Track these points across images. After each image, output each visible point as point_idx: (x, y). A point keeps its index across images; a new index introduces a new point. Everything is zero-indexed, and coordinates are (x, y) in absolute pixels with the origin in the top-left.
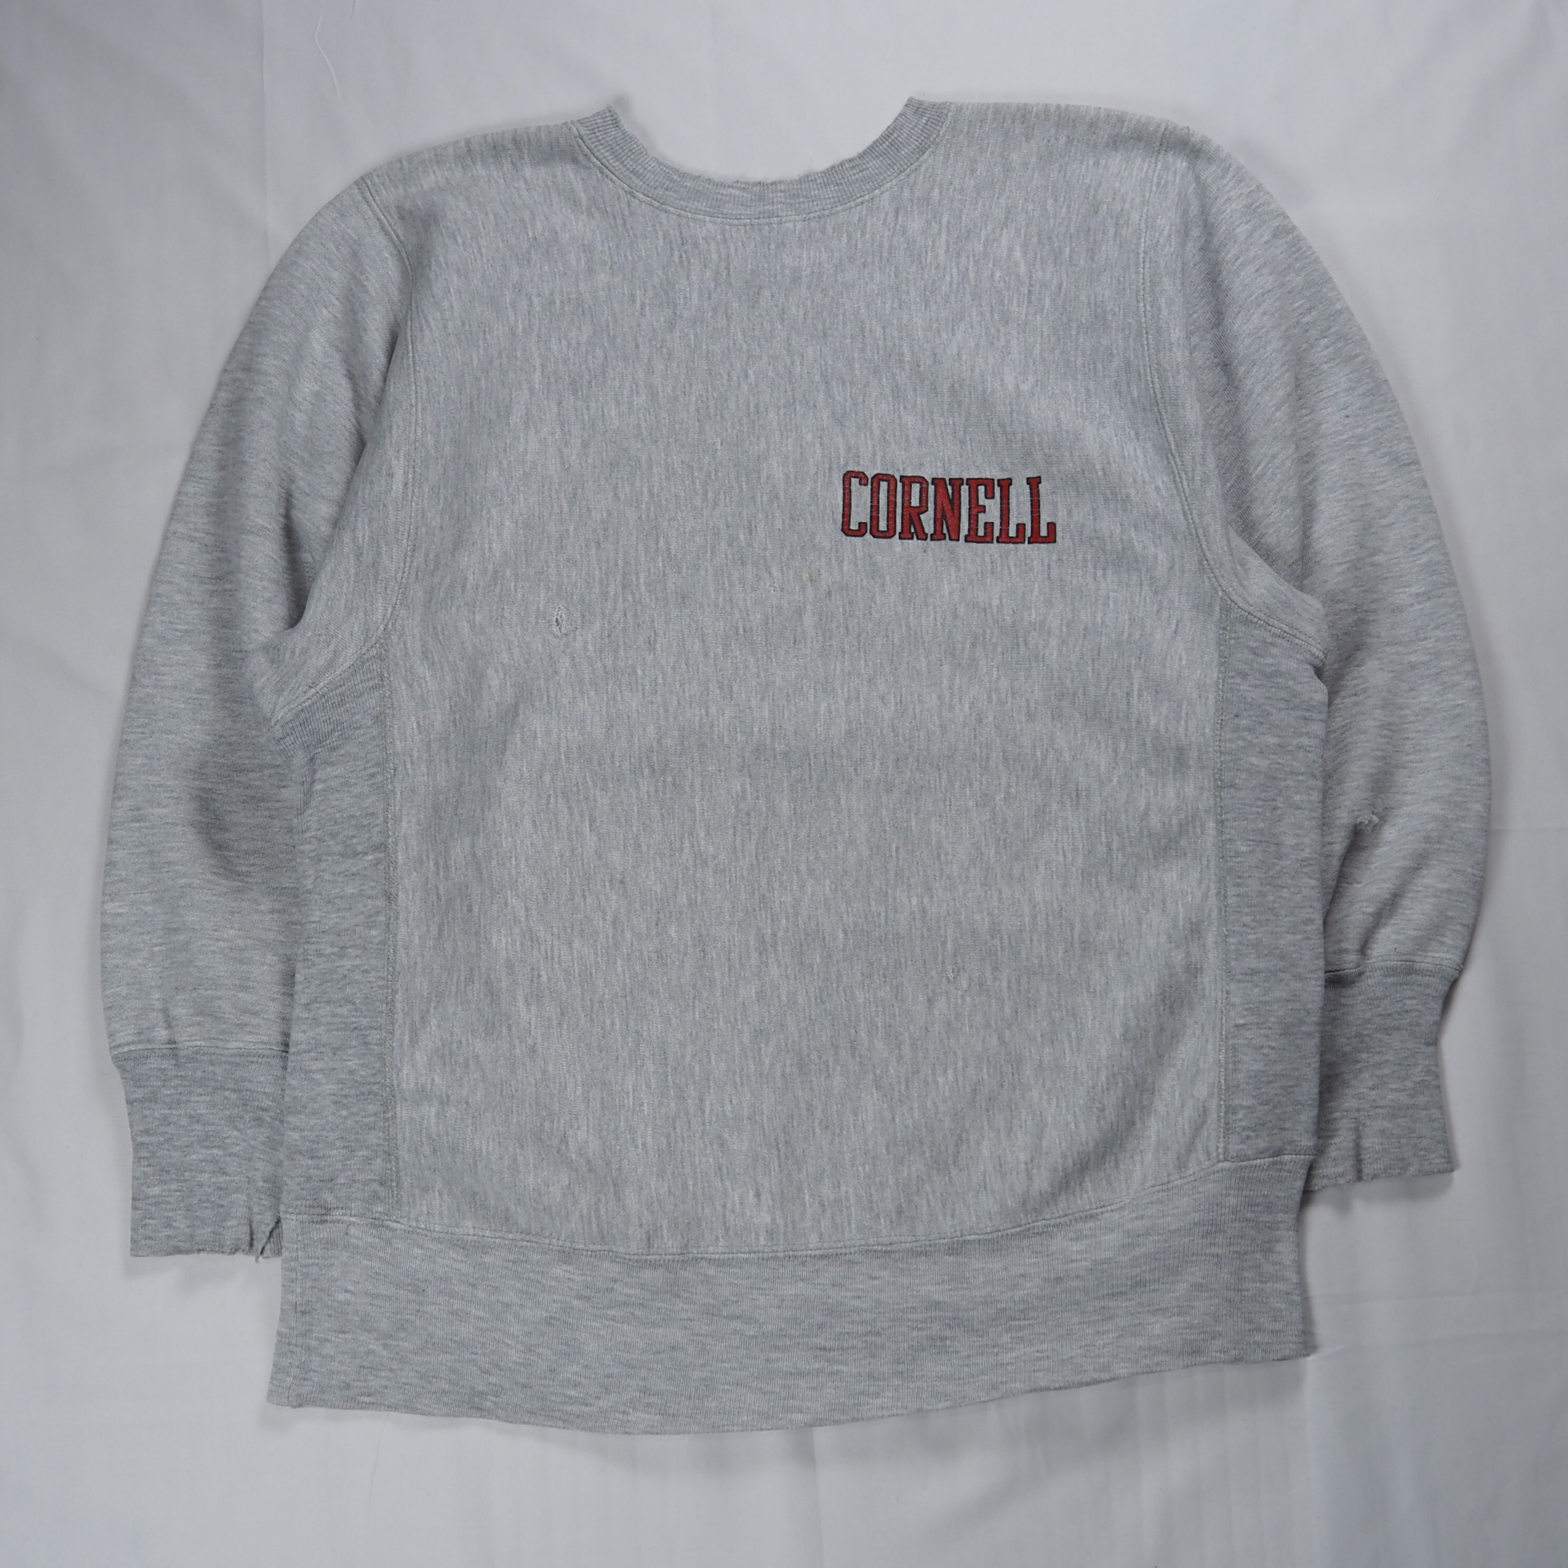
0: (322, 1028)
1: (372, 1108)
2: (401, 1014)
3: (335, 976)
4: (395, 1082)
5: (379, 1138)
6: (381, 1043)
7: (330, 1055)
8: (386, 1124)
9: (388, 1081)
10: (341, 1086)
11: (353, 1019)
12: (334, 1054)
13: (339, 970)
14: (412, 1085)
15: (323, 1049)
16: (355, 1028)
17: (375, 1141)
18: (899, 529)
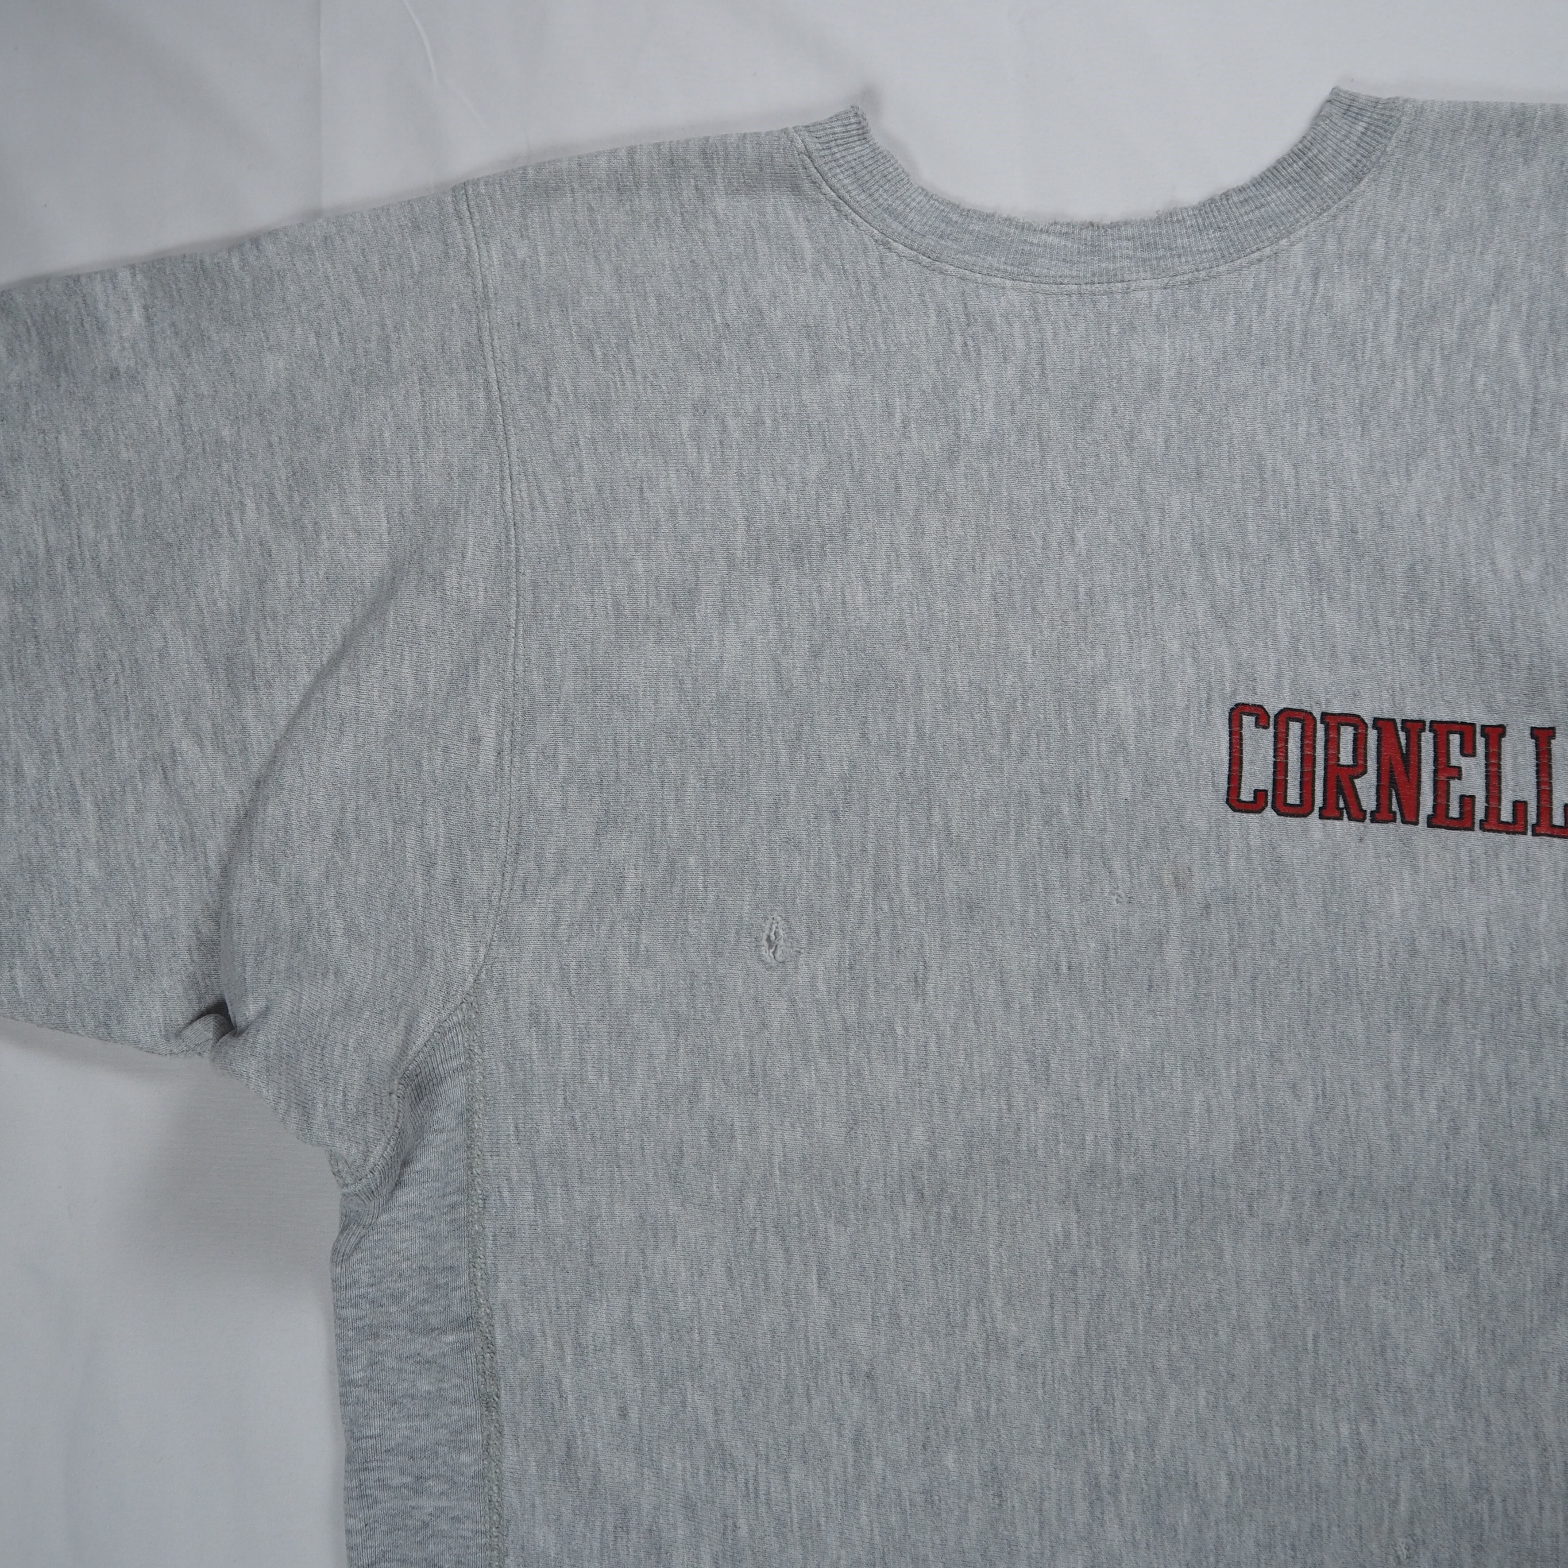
13: (416, 1514)
18: (1319, 801)
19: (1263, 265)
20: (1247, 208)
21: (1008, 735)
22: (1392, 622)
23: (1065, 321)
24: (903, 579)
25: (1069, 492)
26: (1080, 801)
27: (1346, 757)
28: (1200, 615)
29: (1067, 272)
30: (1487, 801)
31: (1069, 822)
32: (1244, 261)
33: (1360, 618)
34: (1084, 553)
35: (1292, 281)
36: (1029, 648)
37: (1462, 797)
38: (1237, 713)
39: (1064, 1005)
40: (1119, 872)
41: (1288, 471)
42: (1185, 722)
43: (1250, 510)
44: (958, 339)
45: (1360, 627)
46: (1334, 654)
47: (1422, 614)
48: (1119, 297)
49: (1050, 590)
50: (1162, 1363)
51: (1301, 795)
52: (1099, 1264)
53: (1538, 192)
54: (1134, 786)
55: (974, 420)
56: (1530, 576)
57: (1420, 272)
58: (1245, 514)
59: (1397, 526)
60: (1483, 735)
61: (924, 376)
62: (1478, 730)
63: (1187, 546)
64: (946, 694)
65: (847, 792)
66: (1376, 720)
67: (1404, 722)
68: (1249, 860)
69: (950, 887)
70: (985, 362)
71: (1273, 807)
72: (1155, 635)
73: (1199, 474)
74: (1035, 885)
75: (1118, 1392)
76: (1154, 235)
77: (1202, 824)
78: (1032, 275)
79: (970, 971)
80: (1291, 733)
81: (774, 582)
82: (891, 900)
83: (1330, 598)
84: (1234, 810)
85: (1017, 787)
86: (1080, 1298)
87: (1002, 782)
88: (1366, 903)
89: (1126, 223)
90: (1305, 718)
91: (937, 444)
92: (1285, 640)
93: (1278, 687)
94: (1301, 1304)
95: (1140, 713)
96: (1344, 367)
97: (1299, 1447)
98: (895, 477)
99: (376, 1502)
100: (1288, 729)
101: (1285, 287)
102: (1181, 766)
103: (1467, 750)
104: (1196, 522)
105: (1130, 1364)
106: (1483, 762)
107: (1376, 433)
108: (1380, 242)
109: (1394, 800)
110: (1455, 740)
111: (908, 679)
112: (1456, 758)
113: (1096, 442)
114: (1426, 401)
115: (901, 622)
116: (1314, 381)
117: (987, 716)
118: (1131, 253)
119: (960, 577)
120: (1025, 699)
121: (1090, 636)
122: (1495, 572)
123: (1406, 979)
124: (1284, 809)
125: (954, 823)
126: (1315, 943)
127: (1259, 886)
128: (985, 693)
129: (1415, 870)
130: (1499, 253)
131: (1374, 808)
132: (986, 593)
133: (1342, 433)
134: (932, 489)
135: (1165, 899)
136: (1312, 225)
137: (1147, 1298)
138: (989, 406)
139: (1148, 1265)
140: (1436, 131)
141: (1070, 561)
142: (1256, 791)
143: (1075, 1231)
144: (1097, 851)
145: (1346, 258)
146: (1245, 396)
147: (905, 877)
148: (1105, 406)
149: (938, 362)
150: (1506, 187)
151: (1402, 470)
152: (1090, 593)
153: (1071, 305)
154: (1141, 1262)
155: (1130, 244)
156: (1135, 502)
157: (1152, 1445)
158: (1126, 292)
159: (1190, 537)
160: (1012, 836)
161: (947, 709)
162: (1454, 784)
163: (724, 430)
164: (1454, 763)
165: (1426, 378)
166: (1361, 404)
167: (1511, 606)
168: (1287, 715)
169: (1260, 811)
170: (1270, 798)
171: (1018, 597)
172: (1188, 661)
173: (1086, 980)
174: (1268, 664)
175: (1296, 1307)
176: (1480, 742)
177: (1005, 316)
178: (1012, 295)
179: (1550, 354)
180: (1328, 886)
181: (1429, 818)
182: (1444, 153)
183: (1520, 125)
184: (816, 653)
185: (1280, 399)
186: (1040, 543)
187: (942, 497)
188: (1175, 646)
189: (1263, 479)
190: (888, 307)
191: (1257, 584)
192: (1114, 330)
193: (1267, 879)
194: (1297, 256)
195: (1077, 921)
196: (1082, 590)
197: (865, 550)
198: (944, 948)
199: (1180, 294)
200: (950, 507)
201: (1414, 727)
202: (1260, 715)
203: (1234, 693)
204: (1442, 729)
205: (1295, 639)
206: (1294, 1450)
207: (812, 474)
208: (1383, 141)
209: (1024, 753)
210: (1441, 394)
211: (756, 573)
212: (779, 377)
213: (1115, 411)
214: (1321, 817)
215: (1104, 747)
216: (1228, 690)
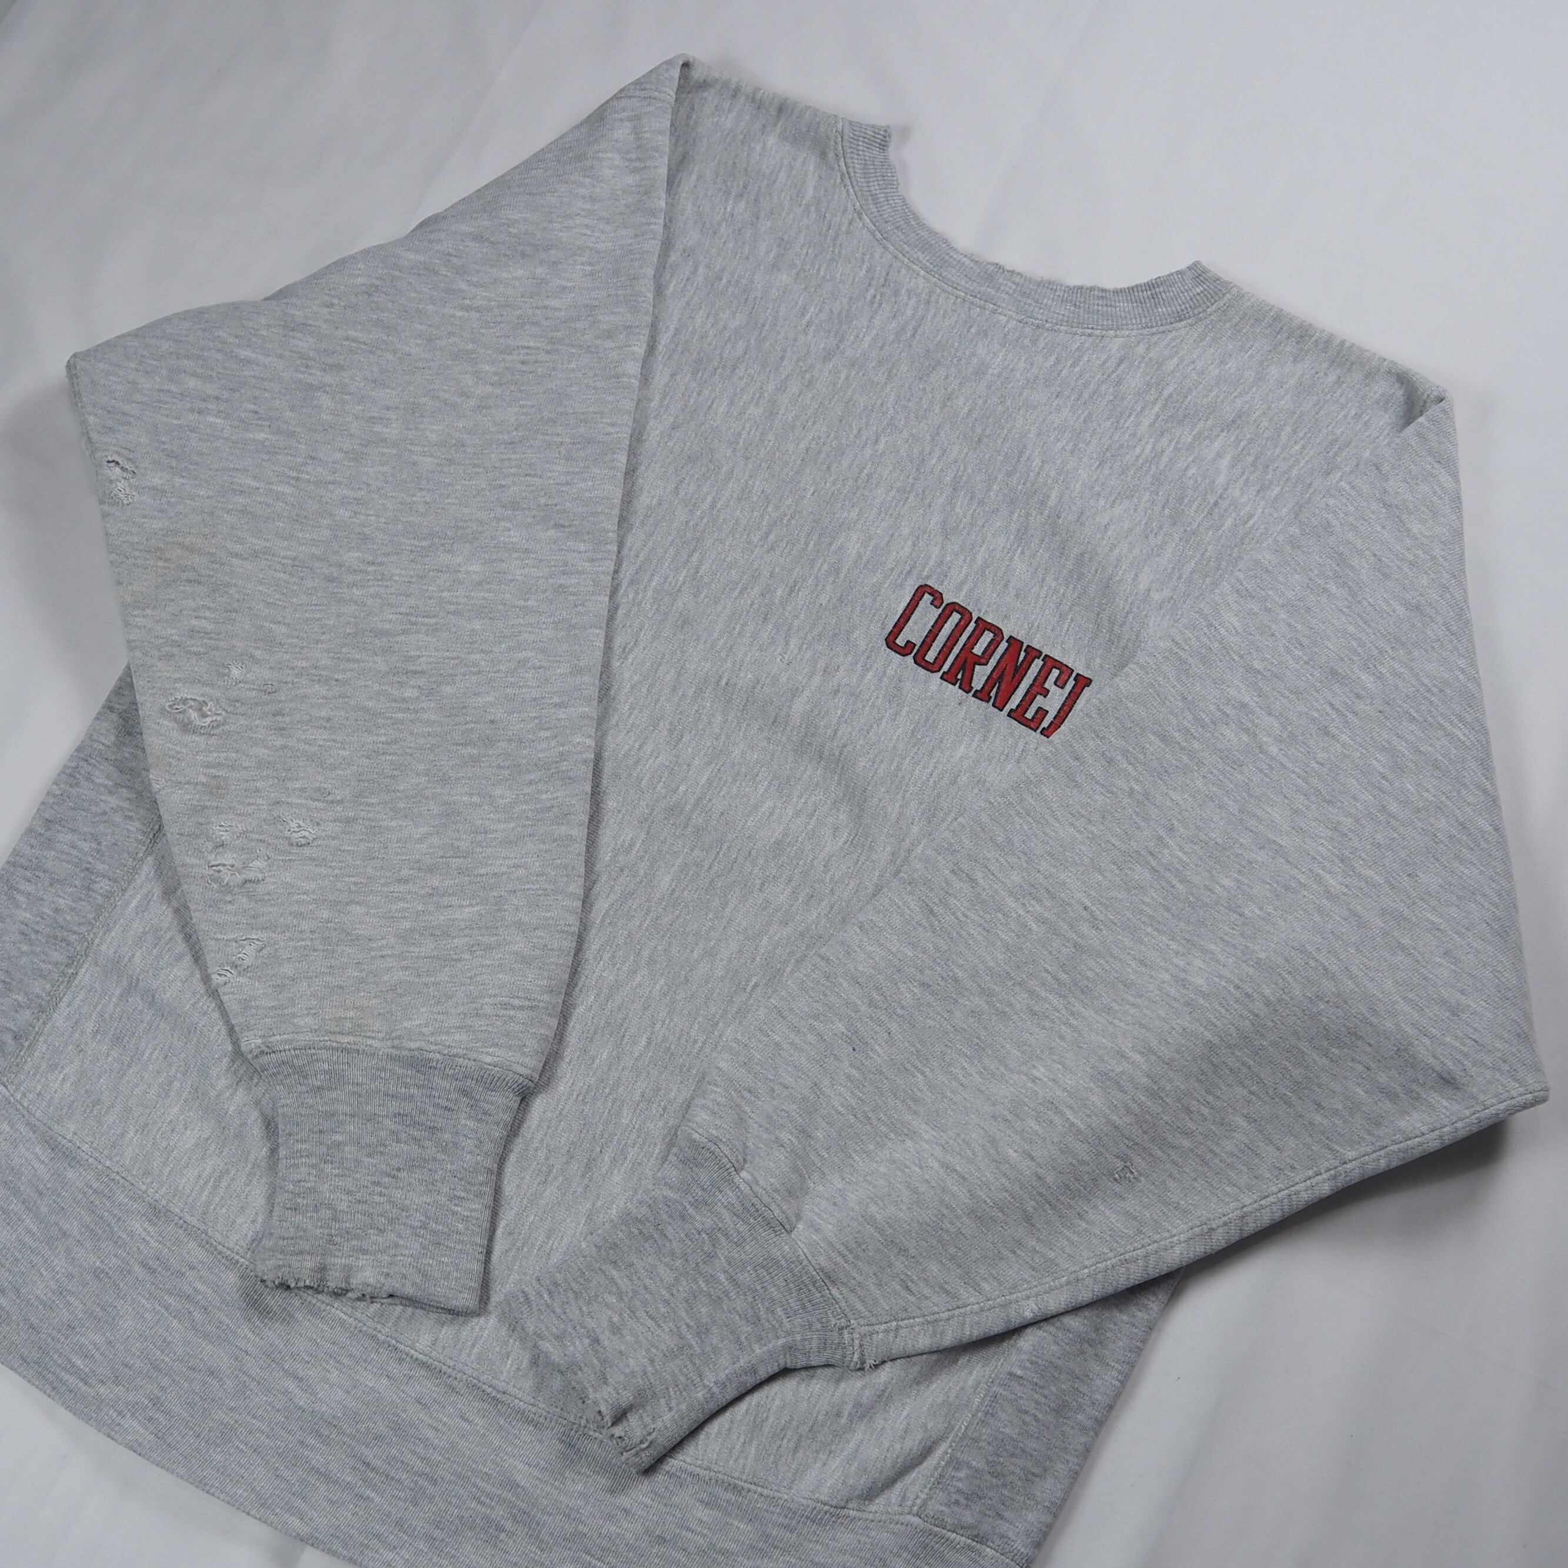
0: (53, 853)
1: (56, 956)
2: (143, 877)
3: (94, 809)
4: (97, 941)
5: (44, 989)
6: (107, 896)
7: (46, 884)
8: (61, 979)
9: (92, 935)
10: (39, 919)
11: (90, 859)
12: (51, 885)
13: (102, 805)
14: (111, 951)
15: (41, 874)
16: (87, 869)
17: (38, 990)
18: (946, 668)
19: (1091, 339)
20: (1101, 302)
21: (768, 534)
22: (1054, 584)
23: (945, 311)
24: (755, 412)
25: (891, 412)
26: (792, 591)
27: (978, 650)
28: (932, 522)
29: (963, 283)
30: (1055, 718)
31: (776, 601)
32: (1080, 331)
33: (1035, 572)
34: (880, 452)
35: (1103, 357)
36: (812, 490)
37: (1040, 708)
38: (921, 591)
39: (711, 707)
40: (792, 646)
41: (1037, 463)
42: (886, 577)
43: (1000, 477)
44: (872, 291)
45: (1032, 578)
46: (1006, 586)
47: (1075, 587)
48: (987, 312)
49: (845, 462)
50: (646, 953)
51: (936, 658)
52: (642, 873)
53: (1292, 382)
54: (831, 598)
55: (853, 343)
56: (1156, 596)
57: (1190, 390)
58: (996, 478)
59: (1087, 524)
60: (1075, 679)
61: (838, 302)
62: (1074, 675)
63: (948, 479)
64: (743, 491)
65: (647, 516)
66: (1011, 637)
67: (1028, 646)
68: (880, 680)
69: (679, 604)
70: (880, 312)
71: (914, 657)
72: (897, 518)
73: (980, 440)
74: (734, 628)
75: (606, 957)
76: (1031, 290)
77: (862, 644)
78: (940, 275)
79: (662, 658)
80: (951, 619)
81: (673, 375)
82: (637, 593)
83: (1022, 553)
84: (888, 647)
85: (756, 566)
86: (616, 888)
87: (748, 560)
88: (941, 742)
89: (1019, 274)
90: (965, 613)
91: (822, 345)
92: (979, 562)
93: (959, 588)
94: (758, 959)
95: (860, 556)
96: (1108, 423)
97: (704, 1043)
98: (784, 351)
99: (77, 785)
100: (950, 615)
101: (1098, 358)
102: (868, 601)
103: (1060, 683)
104: (962, 468)
105: (626, 943)
106: (1066, 695)
107: (1107, 472)
108: (1174, 362)
109: (995, 690)
110: (1055, 673)
111: (724, 469)
112: (1049, 684)
113: (924, 390)
114: (1150, 467)
115: (739, 435)
116: (1085, 422)
117: (762, 516)
118: (1011, 292)
119: (793, 427)
120: (792, 517)
121: (855, 499)
122: (1134, 580)
123: (939, 796)
124: (920, 661)
125: (703, 567)
126: (895, 748)
127: (878, 698)
128: (769, 503)
129: (985, 739)
130: (1247, 402)
131: (979, 688)
132: (803, 445)
133: (1085, 459)
134: (804, 368)
135: (812, 674)
136: (1135, 332)
137: (660, 910)
138: (868, 339)
139: (674, 890)
140: (1245, 315)
141: (868, 452)
142: (908, 642)
143: (638, 845)
144: (786, 628)
145: (1146, 359)
146: (1035, 408)
147: (654, 583)
148: (942, 372)
149: (851, 299)
150: (1274, 371)
151: (1111, 499)
152: (870, 476)
153: (954, 303)
154: (670, 886)
155: (1014, 287)
156: (928, 437)
157: (609, 998)
158: (994, 312)
159: (953, 475)
160: (736, 593)
161: (739, 500)
162: (1039, 698)
163: (695, 272)
164: (1046, 686)
165: (1158, 455)
166: (1107, 450)
167: (1132, 603)
168: (953, 607)
169: (904, 655)
170: (915, 650)
171: (823, 456)
172: (910, 543)
173: (734, 697)
174: (960, 572)
175: (754, 959)
176: (1071, 683)
177: (909, 292)
178: (921, 281)
179: (1244, 477)
180: (922, 721)
181: (1011, 710)
182: (1244, 331)
183: (1301, 337)
184: (674, 427)
185: (1057, 421)
186: (855, 432)
187: (808, 376)
188: (906, 531)
189: (1019, 461)
190: (839, 252)
191: (980, 523)
192: (973, 330)
193: (885, 696)
194: (1115, 346)
195: (748, 659)
196: (866, 472)
197: (742, 383)
198: (654, 638)
199: (1028, 330)
200: (810, 384)
201: (1033, 653)
202: (937, 597)
203: (928, 577)
204: (1051, 662)
205: (986, 565)
206: (700, 1044)
207: (732, 325)
208: (1209, 304)
209: (772, 549)
210: (1161, 468)
211: (664, 365)
212: (747, 258)
213: (946, 377)
214: (942, 678)
215: (825, 566)
216: (925, 573)
